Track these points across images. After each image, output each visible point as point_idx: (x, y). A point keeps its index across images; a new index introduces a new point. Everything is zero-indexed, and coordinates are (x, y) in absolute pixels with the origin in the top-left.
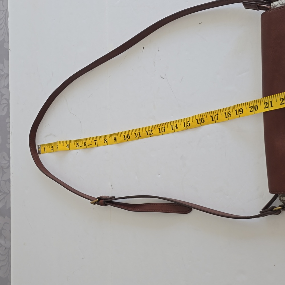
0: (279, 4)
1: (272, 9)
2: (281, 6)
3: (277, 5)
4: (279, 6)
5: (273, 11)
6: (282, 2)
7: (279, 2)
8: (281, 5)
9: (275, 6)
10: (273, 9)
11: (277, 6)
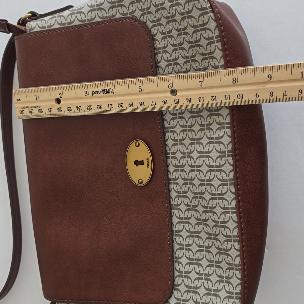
0: (37, 26)
1: (28, 34)
2: (40, 30)
3: (35, 28)
4: (37, 29)
5: (30, 36)
6: (41, 24)
7: (37, 22)
8: (40, 27)
9: (32, 29)
10: (30, 33)
11: (35, 30)
